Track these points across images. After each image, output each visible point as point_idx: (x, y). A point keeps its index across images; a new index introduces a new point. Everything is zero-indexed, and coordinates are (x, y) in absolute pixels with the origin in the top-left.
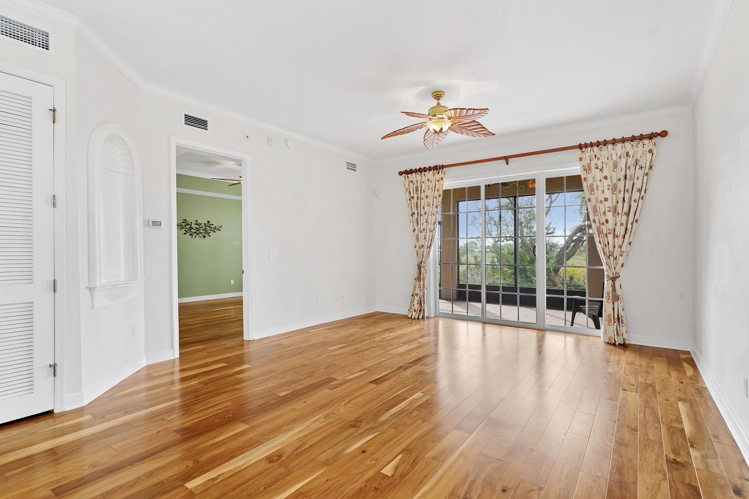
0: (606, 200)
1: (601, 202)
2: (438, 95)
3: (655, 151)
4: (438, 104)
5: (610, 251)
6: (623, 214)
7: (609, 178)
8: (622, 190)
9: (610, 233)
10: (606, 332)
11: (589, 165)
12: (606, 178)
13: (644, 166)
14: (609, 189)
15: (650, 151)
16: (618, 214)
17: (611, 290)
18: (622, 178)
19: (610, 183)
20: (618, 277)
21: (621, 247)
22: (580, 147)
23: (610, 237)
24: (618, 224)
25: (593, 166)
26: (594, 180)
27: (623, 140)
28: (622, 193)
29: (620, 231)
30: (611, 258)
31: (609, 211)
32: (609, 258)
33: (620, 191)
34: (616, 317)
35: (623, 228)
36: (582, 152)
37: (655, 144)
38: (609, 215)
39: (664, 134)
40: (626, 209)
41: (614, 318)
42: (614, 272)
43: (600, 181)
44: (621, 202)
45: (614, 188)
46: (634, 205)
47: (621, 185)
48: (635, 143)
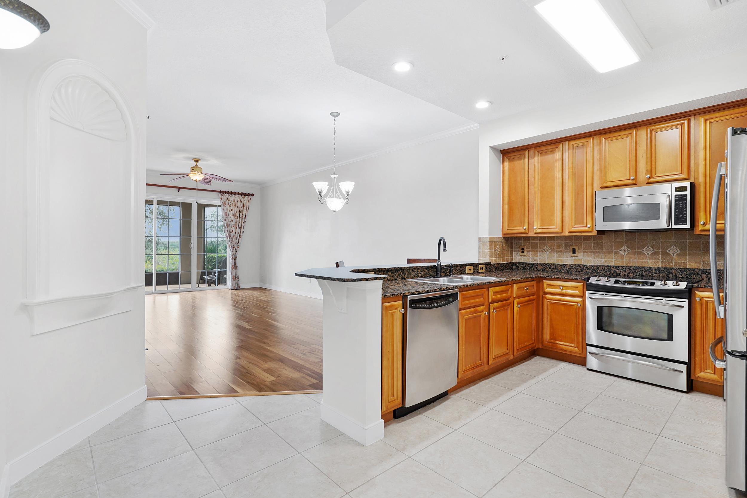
0: (232, 221)
1: (230, 222)
2: (197, 161)
3: (250, 202)
4: (196, 165)
5: (234, 246)
6: (239, 228)
7: (233, 210)
8: (239, 217)
9: (234, 237)
10: (232, 284)
11: (225, 202)
12: (232, 210)
13: (246, 207)
14: (233, 216)
15: (248, 201)
16: (237, 228)
17: (234, 264)
18: (238, 212)
19: (234, 213)
20: (236, 258)
21: (238, 244)
22: (220, 192)
23: (234, 238)
24: (237, 233)
25: (227, 204)
26: (227, 211)
27: (238, 194)
28: (238, 218)
29: (237, 236)
30: (234, 249)
31: (233, 226)
32: (233, 249)
33: (237, 217)
34: (236, 276)
35: (239, 235)
36: (222, 195)
37: (250, 199)
38: (233, 228)
39: (253, 195)
40: (240, 226)
41: (235, 277)
42: (235, 255)
43: (230, 211)
44: (238, 222)
45: (234, 215)
46: (243, 224)
47: (238, 215)
48: (243, 196)
